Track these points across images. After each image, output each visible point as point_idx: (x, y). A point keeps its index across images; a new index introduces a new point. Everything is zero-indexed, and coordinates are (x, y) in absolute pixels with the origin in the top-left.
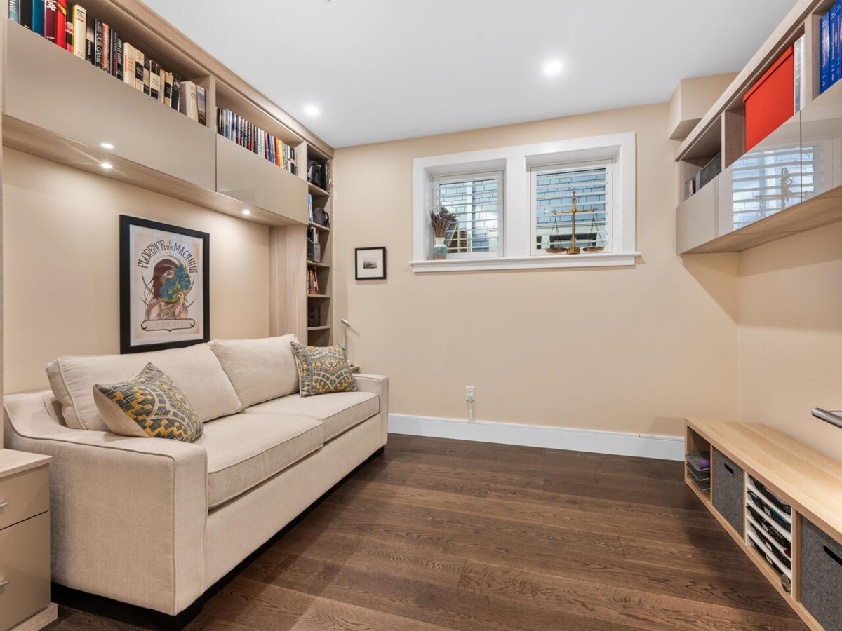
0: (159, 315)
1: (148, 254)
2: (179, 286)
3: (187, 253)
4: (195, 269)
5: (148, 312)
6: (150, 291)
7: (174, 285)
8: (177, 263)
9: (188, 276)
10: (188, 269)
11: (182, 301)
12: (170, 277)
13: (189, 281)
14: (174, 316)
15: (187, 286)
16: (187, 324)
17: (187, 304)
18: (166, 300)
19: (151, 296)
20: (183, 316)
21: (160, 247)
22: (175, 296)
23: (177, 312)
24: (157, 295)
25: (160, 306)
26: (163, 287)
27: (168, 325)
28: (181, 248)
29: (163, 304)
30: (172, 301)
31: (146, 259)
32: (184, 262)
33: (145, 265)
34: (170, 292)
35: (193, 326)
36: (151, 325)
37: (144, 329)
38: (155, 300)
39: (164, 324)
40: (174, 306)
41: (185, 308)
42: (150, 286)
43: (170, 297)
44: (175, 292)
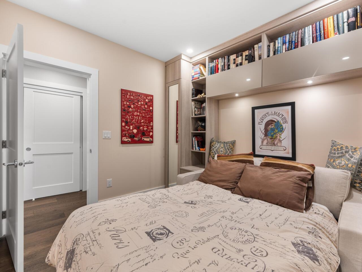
0: (267, 143)
1: (262, 119)
2: (277, 131)
3: (282, 115)
4: (286, 122)
5: (262, 142)
6: (263, 134)
7: (274, 130)
8: (276, 120)
9: (282, 126)
10: (282, 122)
11: (278, 138)
12: (272, 127)
13: (283, 128)
14: (274, 144)
15: (282, 130)
16: (282, 149)
17: (281, 139)
18: (270, 137)
19: (264, 136)
20: (279, 144)
21: (267, 115)
22: (274, 136)
23: (276, 143)
24: (266, 135)
25: (268, 140)
26: (269, 132)
27: (271, 148)
28: (278, 113)
29: (269, 139)
30: (273, 138)
31: (261, 121)
32: (279, 119)
33: (261, 124)
34: (272, 134)
35: (285, 150)
36: (264, 147)
37: (261, 149)
38: (265, 137)
39: (270, 148)
40: (274, 140)
41: (280, 141)
42: (263, 132)
43: (272, 136)
44: (275, 134)
